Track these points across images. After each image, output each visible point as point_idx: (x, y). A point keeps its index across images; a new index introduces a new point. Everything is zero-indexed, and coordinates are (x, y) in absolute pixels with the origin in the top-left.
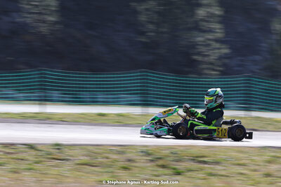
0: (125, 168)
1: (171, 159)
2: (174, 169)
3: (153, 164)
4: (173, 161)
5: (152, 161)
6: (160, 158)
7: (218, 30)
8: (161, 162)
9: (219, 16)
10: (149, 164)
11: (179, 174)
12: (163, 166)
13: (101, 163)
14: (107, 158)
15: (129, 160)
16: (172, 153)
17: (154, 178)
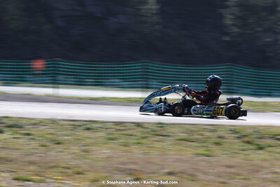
0: (217, 144)
1: (255, 136)
2: (257, 145)
3: (239, 140)
4: (257, 138)
5: (238, 138)
6: (246, 136)
8: (246, 139)
10: (236, 141)
11: (261, 149)
12: (248, 142)
13: (197, 139)
14: (202, 135)
15: (220, 137)
16: (255, 131)
17: (241, 152)
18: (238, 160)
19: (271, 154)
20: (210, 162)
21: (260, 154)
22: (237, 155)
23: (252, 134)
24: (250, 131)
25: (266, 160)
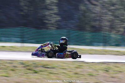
0: (13, 70)
2: (34, 70)
3: (24, 68)
4: (34, 67)
5: (24, 67)
6: (28, 66)
7: (55, 9)
8: (28, 68)
9: (56, 3)
11: (36, 73)
12: (29, 69)
13: (2, 68)
14: (5, 66)
15: (15, 67)
16: (34, 64)
18: (23, 79)
19: (42, 75)
20: (8, 80)
21: (35, 75)
22: (23, 76)
23: (31, 65)
24: (31, 63)
25: (38, 79)
